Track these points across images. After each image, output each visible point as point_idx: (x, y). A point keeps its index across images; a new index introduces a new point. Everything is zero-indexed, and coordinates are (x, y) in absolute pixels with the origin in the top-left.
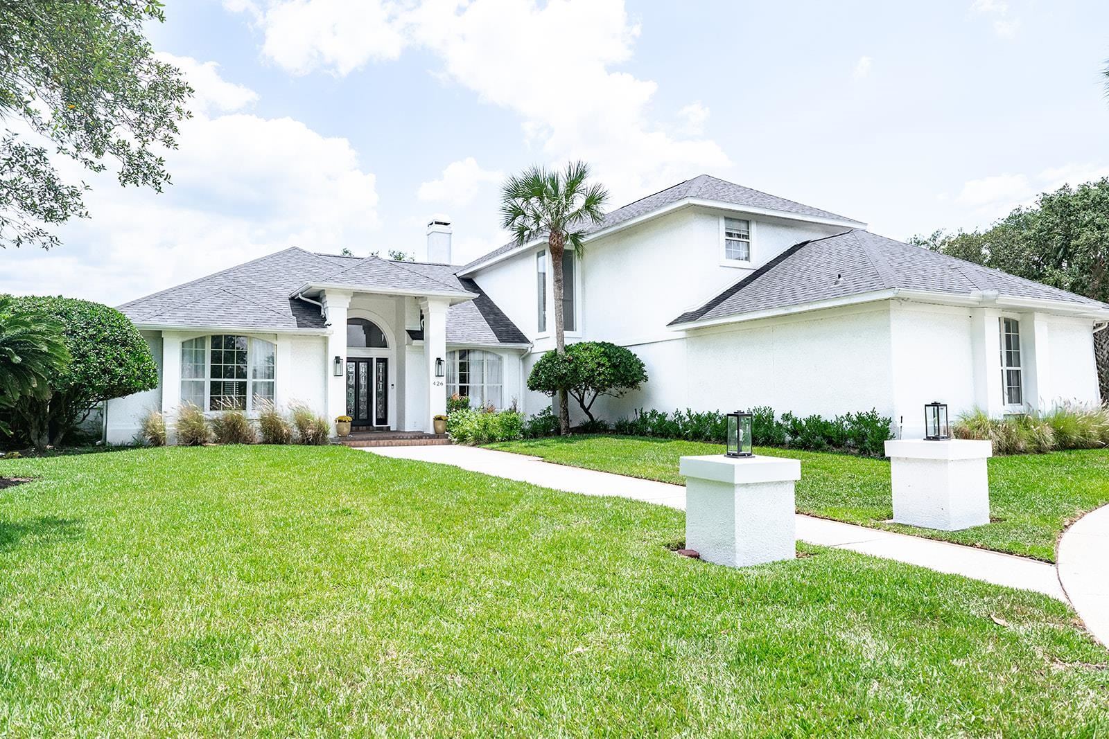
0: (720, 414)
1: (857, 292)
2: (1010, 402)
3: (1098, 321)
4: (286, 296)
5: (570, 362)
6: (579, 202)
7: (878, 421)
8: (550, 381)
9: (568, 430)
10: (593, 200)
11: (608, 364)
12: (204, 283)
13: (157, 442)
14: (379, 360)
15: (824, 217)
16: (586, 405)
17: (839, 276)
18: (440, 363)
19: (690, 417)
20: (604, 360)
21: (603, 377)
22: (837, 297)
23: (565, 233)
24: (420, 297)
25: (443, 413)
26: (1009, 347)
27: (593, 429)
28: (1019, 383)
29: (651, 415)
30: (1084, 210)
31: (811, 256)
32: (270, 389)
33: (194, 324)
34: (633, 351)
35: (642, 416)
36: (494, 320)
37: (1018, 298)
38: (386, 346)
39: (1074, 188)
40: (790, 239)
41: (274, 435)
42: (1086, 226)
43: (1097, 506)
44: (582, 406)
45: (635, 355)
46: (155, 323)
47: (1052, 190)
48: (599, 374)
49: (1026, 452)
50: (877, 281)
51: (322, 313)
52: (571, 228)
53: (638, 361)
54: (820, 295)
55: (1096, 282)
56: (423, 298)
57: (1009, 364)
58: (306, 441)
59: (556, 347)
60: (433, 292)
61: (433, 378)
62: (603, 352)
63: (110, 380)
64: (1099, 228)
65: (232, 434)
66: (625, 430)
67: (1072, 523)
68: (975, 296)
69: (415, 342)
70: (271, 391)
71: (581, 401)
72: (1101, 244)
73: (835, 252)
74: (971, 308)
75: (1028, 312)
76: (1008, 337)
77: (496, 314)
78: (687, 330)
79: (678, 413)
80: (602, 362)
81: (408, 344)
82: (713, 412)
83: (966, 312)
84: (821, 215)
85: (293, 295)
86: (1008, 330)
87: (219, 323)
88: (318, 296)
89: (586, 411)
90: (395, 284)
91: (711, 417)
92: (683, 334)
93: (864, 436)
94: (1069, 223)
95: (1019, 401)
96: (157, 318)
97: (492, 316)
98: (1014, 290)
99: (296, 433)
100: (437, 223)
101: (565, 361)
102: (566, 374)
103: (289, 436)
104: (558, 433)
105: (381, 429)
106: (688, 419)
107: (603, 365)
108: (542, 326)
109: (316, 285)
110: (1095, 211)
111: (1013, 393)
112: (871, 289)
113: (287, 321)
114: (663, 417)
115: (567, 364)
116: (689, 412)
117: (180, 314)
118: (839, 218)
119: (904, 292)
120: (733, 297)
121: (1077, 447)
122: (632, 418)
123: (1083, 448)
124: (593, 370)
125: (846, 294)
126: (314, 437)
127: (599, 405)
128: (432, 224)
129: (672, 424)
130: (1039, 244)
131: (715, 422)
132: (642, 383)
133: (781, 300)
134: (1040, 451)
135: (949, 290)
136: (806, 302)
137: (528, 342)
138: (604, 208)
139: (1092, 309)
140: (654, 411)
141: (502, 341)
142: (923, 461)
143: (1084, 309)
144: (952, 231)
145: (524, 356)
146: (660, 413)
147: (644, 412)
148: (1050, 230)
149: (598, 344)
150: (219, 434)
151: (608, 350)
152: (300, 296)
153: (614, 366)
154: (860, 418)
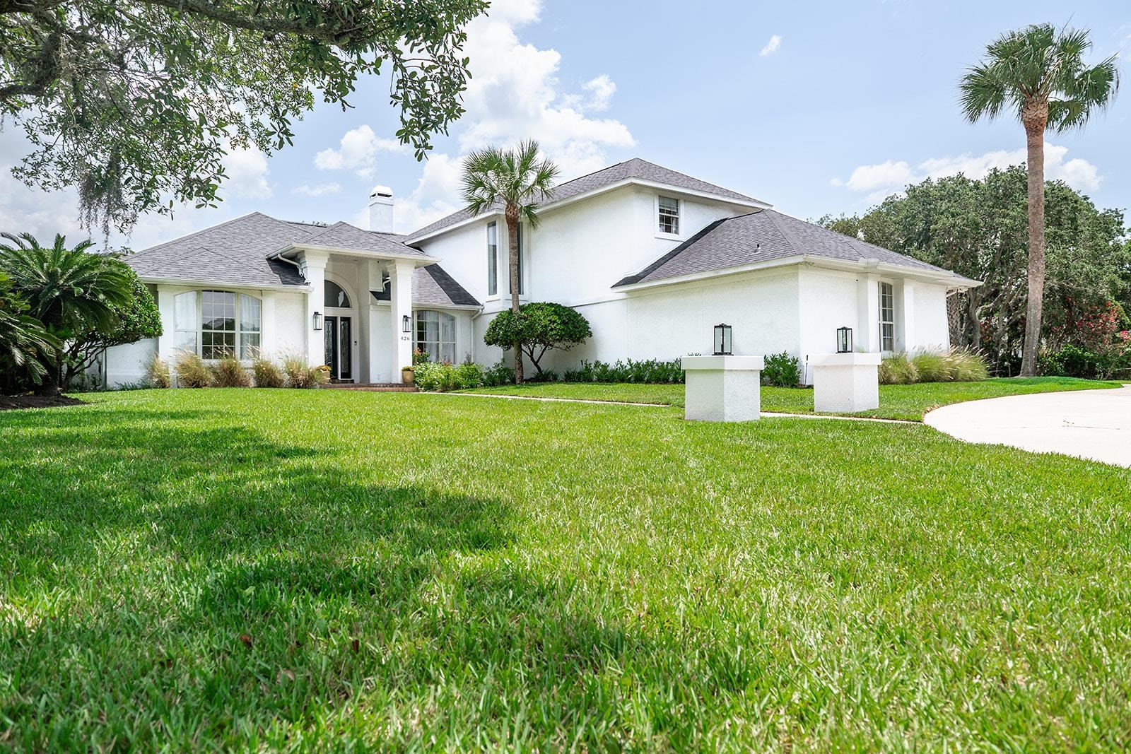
0: (657, 361)
1: (774, 257)
2: (884, 349)
3: (950, 288)
4: (263, 257)
5: (525, 319)
6: (532, 177)
7: (789, 361)
8: (508, 336)
9: (522, 380)
10: (544, 176)
11: (559, 321)
12: (184, 242)
13: (162, 384)
14: (343, 319)
15: (739, 199)
16: (536, 357)
17: (758, 246)
18: (407, 320)
19: (631, 365)
20: (555, 318)
21: (554, 332)
22: (757, 261)
23: (519, 206)
24: (387, 261)
25: (410, 365)
26: (884, 305)
27: (542, 378)
28: (891, 334)
29: (596, 365)
30: (941, 200)
31: (731, 231)
32: (256, 340)
33: (190, 279)
34: (578, 310)
35: (587, 367)
36: (446, 284)
37: (893, 265)
38: (349, 307)
39: (935, 181)
40: (709, 217)
41: (267, 379)
42: (942, 213)
43: (947, 404)
44: (532, 359)
45: (580, 314)
46: (152, 277)
47: (917, 183)
48: (552, 330)
49: (896, 383)
50: (789, 250)
51: (300, 273)
52: (524, 202)
53: (583, 320)
54: (743, 261)
55: (949, 262)
56: (390, 261)
57: (884, 320)
58: (296, 385)
59: (511, 307)
60: (403, 256)
61: (400, 334)
62: (554, 311)
63: (126, 326)
64: (953, 216)
65: (230, 379)
66: (571, 378)
67: (931, 410)
68: (862, 262)
69: (381, 302)
70: (256, 341)
71: (531, 356)
72: (954, 228)
73: (751, 228)
74: (858, 273)
75: (900, 279)
76: (884, 298)
77: (446, 279)
78: (627, 292)
79: (619, 362)
80: (553, 319)
81: (372, 304)
82: (651, 360)
83: (854, 276)
84: (736, 196)
85: (271, 256)
86: (884, 292)
87: (212, 278)
88: (297, 257)
89: (536, 364)
90: (368, 248)
91: (649, 364)
92: (623, 296)
93: (778, 373)
94: (929, 211)
95: (891, 349)
96: (153, 273)
97: (443, 281)
98: (890, 260)
99: (286, 378)
100: (379, 194)
101: (521, 318)
102: (522, 330)
103: (282, 381)
104: (513, 382)
105: (347, 382)
106: (629, 367)
107: (554, 322)
108: (493, 290)
109: (299, 246)
110: (949, 201)
111: (887, 342)
112: (784, 255)
113: (271, 280)
114: (605, 367)
115: (523, 320)
116: (630, 361)
117: (173, 269)
118: (750, 200)
119: (812, 258)
120: (668, 263)
121: (933, 380)
122: (580, 368)
123: (937, 381)
124: (546, 326)
125: (765, 259)
126: (303, 382)
127: (548, 358)
128: (375, 195)
129: (615, 371)
130: (905, 228)
131: (653, 368)
132: (587, 339)
133: (710, 266)
134: (907, 381)
135: (843, 257)
136: (731, 266)
137: (479, 304)
138: (554, 182)
139: (944, 276)
140: (597, 362)
141: (457, 303)
142: (837, 367)
143: (939, 276)
144: (836, 217)
145: (475, 316)
146: (603, 363)
147: (588, 363)
148: (914, 217)
149: (548, 305)
150: (218, 378)
151: (557, 309)
152: (279, 256)
153: (563, 323)
154: (774, 359)
